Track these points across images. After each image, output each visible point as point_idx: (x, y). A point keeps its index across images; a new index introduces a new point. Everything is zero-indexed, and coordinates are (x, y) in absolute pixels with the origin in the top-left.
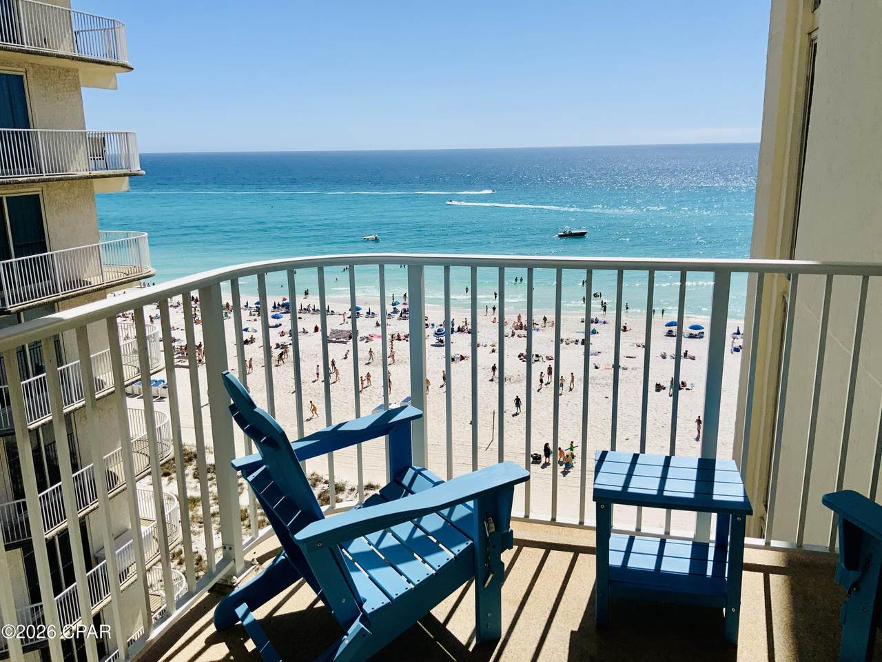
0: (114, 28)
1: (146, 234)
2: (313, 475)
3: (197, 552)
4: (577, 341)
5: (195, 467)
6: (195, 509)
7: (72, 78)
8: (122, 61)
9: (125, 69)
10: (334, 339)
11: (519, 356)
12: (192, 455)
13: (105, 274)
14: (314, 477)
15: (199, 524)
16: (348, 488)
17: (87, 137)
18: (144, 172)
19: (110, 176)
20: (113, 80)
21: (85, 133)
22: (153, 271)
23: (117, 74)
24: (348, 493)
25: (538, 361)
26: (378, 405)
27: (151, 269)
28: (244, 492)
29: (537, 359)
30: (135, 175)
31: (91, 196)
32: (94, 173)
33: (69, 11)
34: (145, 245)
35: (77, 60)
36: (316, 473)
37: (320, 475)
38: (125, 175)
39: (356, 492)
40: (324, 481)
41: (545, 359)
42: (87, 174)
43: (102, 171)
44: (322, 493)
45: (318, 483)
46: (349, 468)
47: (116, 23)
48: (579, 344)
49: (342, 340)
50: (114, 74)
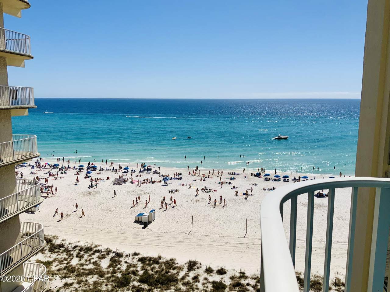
0: (25, 39)
1: (36, 136)
2: (107, 249)
3: (51, 290)
4: (227, 183)
5: (50, 246)
6: (50, 267)
7: (2, 61)
8: (28, 54)
9: (29, 58)
10: (116, 183)
11: (202, 190)
12: (48, 240)
13: (15, 156)
14: (108, 250)
15: (52, 275)
16: (124, 255)
17: (10, 89)
18: (36, 107)
19: (20, 108)
20: (23, 63)
21: (9, 87)
22: (38, 154)
23: (25, 60)
24: (125, 258)
25: (210, 192)
26: (138, 214)
27: (38, 153)
28: (74, 258)
29: (210, 191)
30: (32, 108)
31: (9, 117)
32: (12, 106)
33: (4, 29)
34: (35, 142)
35: (7, 52)
36: (109, 248)
37: (111, 249)
38: (27, 108)
39: (128, 257)
40: (113, 252)
41: (213, 191)
42: (8, 107)
43: (16, 106)
44: (112, 258)
45: (110, 253)
46: (125, 245)
47: (26, 36)
48: (228, 184)
49: (120, 183)
50: (24, 60)
